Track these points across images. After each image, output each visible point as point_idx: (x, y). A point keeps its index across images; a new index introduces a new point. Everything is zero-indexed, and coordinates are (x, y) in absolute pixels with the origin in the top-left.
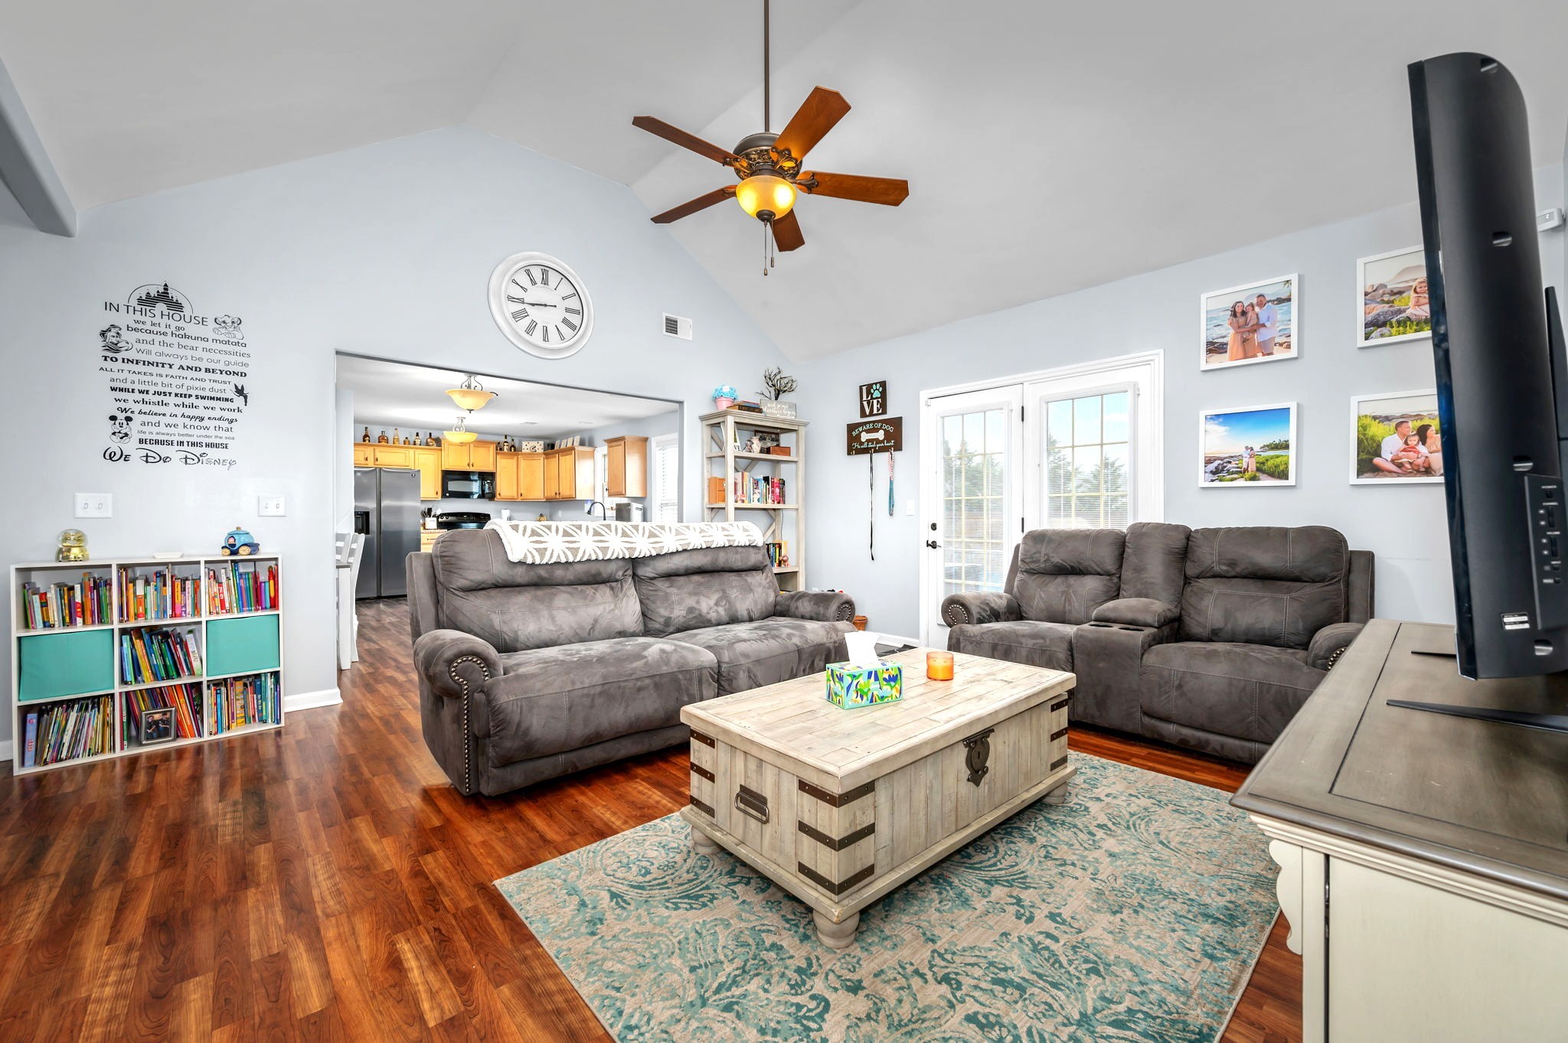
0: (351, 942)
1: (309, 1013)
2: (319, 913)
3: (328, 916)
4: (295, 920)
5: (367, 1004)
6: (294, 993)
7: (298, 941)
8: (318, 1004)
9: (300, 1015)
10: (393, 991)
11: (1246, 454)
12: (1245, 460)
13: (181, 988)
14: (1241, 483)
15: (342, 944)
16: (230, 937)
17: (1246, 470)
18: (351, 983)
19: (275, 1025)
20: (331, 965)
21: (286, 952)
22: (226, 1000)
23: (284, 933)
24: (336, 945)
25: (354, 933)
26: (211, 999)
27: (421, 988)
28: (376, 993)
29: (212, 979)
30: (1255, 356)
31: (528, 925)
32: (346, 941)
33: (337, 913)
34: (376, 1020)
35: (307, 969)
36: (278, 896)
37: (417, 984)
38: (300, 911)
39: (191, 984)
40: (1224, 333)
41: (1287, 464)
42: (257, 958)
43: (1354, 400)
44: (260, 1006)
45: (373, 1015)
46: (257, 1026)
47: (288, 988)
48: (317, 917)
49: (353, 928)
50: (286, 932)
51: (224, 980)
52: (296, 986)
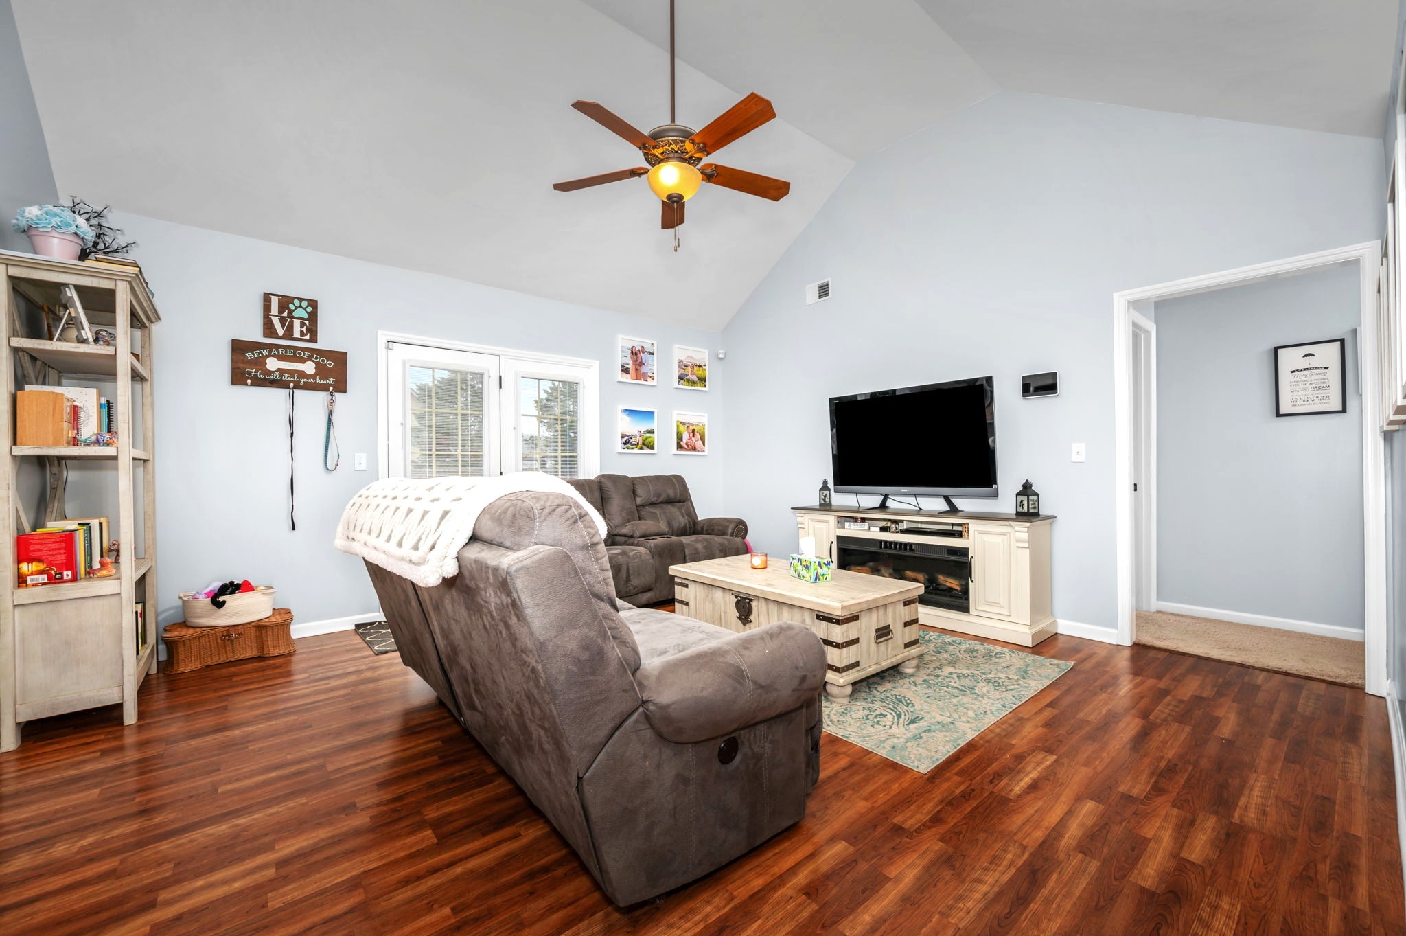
0: (1036, 817)
1: (1097, 804)
2: (1026, 856)
3: (1024, 848)
4: (1045, 867)
5: (1069, 783)
6: (1094, 819)
7: (1060, 849)
8: (1089, 804)
9: (1102, 807)
10: (1052, 778)
11: (638, 434)
12: (638, 438)
13: (1157, 888)
14: (636, 451)
15: (1041, 821)
16: (1098, 902)
17: (638, 443)
18: (1063, 799)
19: (1118, 813)
20: (1061, 816)
21: (1074, 849)
22: (1133, 851)
23: (1063, 864)
24: (1045, 824)
25: (1027, 821)
26: (1141, 860)
27: (1039, 769)
28: (1059, 784)
29: (1133, 875)
30: (641, 380)
31: (961, 746)
32: (1037, 821)
33: (1017, 845)
34: (1073, 776)
35: (1075, 826)
36: (1032, 905)
37: (1039, 772)
38: (1034, 872)
39: (1148, 883)
40: (628, 362)
41: (653, 441)
42: (1095, 862)
43: (675, 413)
44: (1117, 829)
45: (1071, 779)
46: (1126, 821)
47: (1095, 825)
48: (1031, 855)
49: (1024, 824)
50: (1061, 863)
51: (1126, 865)
52: (1089, 823)
